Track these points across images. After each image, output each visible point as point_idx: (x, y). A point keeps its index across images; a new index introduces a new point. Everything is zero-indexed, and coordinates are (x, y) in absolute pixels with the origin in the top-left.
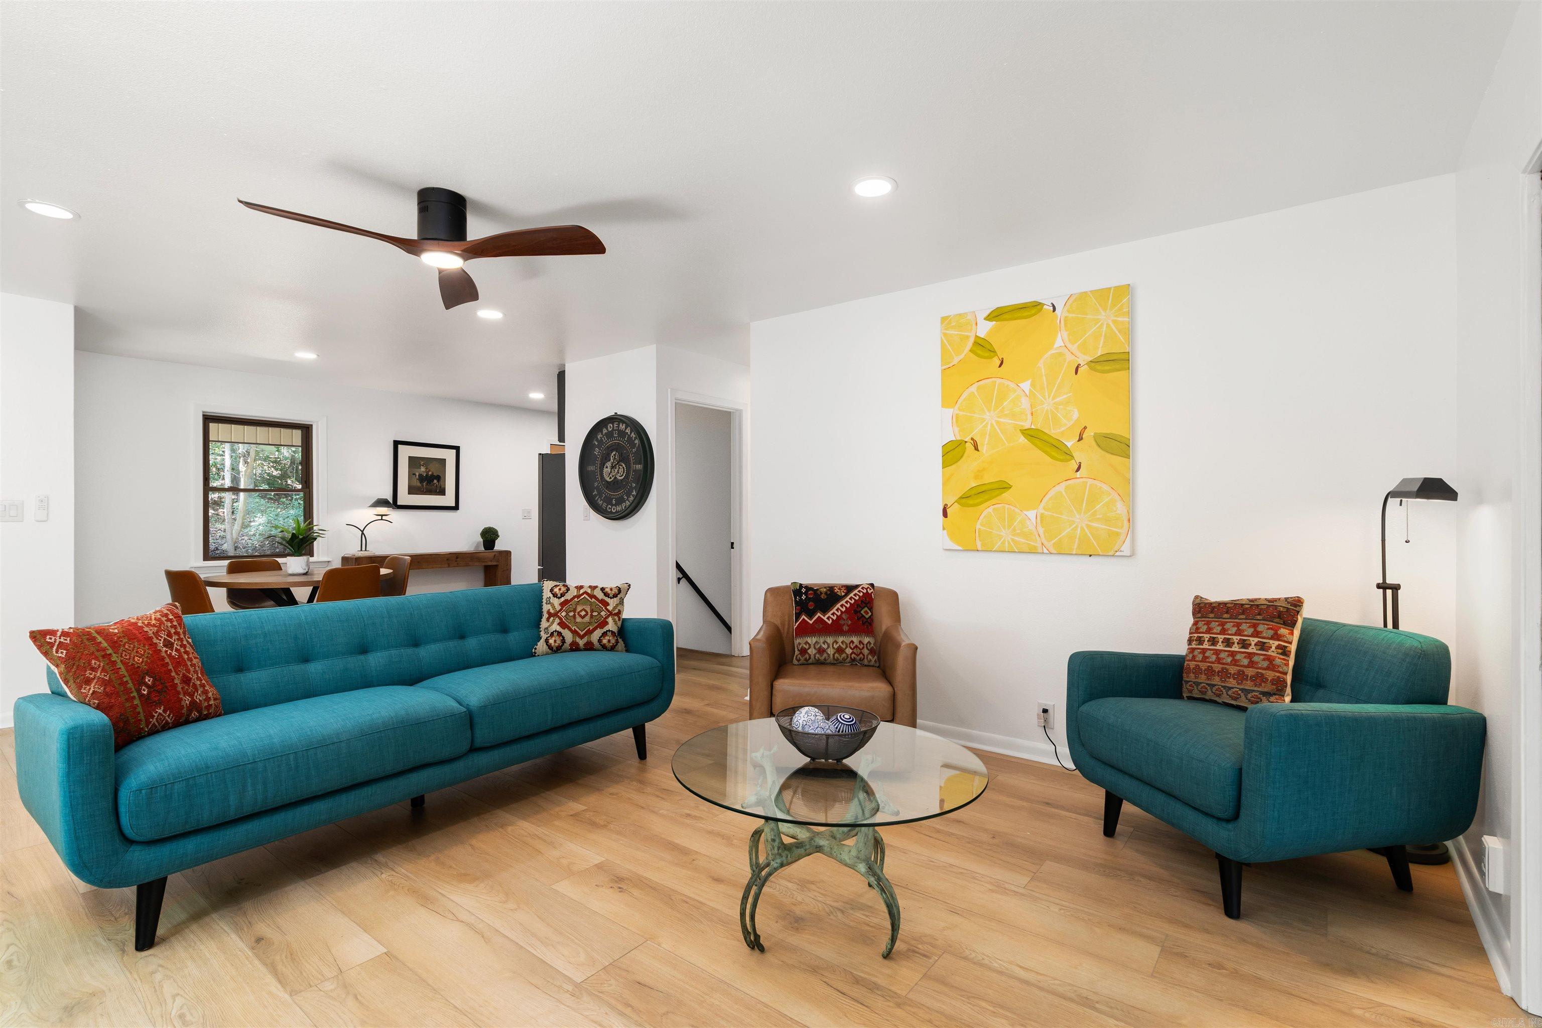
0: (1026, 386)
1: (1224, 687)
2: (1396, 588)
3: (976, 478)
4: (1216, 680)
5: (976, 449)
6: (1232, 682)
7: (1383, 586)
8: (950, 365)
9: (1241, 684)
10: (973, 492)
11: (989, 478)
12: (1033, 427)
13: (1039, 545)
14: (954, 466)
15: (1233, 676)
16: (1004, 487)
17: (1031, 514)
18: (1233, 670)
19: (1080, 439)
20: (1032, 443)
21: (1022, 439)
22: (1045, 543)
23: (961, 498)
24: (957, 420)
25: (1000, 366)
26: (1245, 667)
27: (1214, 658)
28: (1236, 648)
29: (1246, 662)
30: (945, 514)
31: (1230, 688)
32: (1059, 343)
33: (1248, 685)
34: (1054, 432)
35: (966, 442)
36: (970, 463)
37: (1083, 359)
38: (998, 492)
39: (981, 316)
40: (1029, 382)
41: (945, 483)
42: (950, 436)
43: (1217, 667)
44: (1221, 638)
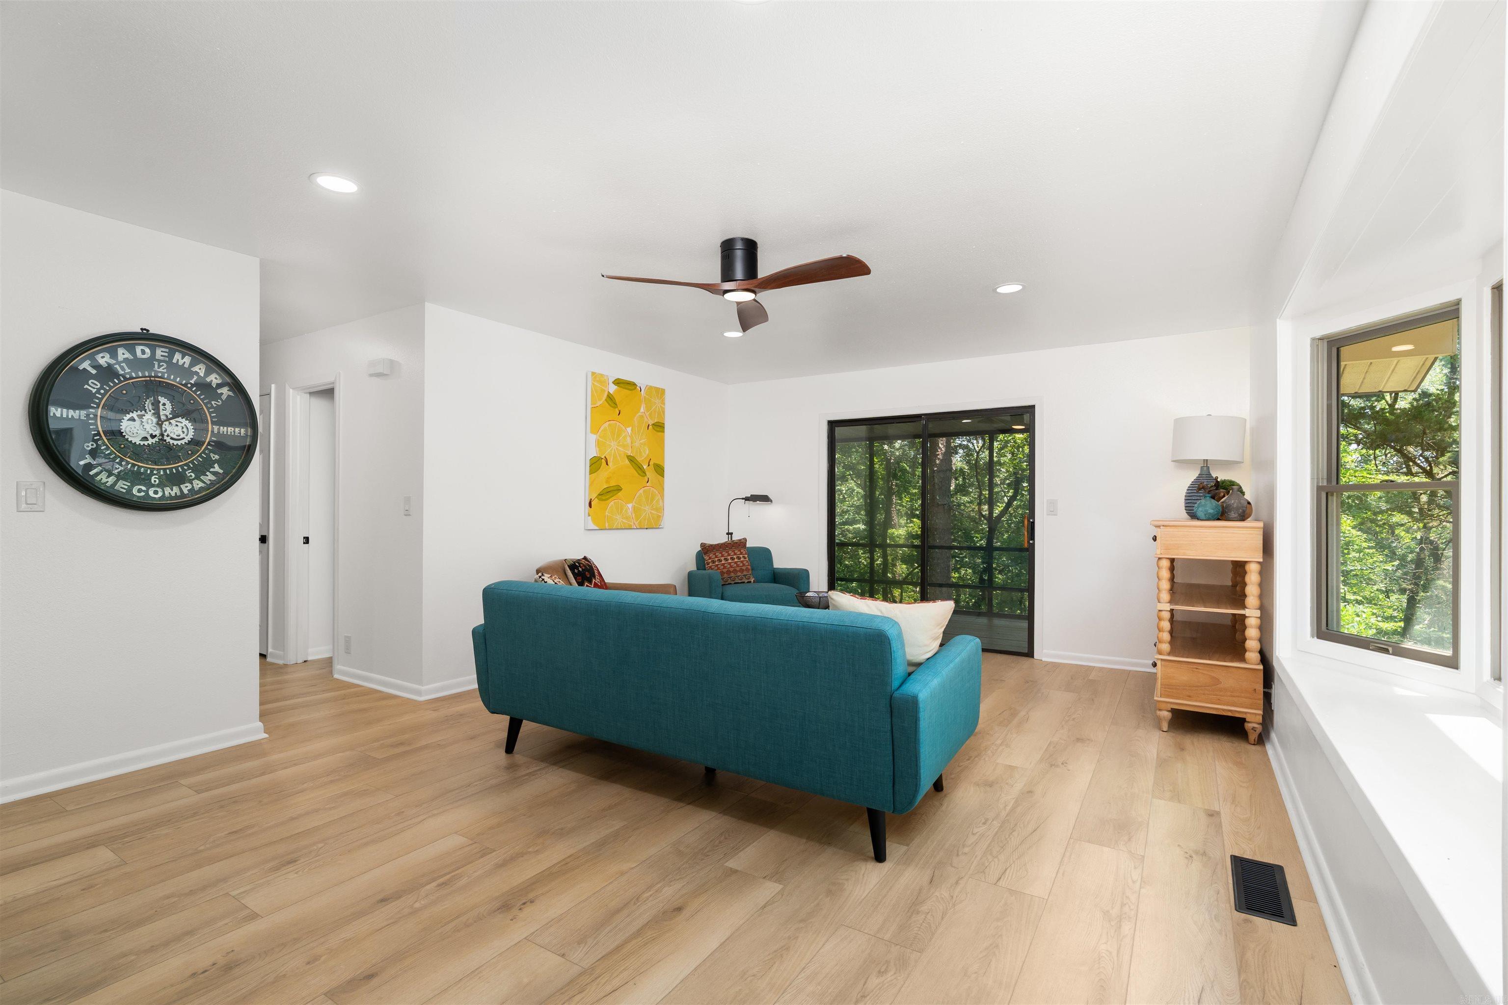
0: (629, 430)
1: (736, 576)
2: (731, 534)
3: (607, 482)
4: (732, 575)
5: (607, 464)
6: (739, 574)
7: (728, 534)
8: (595, 406)
9: (743, 573)
10: (604, 492)
11: (613, 483)
12: (632, 455)
13: (632, 524)
14: (595, 474)
15: (739, 571)
16: (619, 489)
17: (630, 506)
18: (738, 569)
19: (649, 465)
20: (632, 465)
21: (627, 462)
22: (635, 522)
23: (599, 495)
24: (598, 444)
25: (619, 415)
26: (742, 566)
27: (729, 566)
28: (736, 560)
29: (741, 564)
30: (590, 505)
31: (739, 576)
32: (642, 410)
33: (745, 573)
34: (639, 459)
35: (602, 459)
36: (604, 472)
37: (651, 422)
38: (616, 492)
39: (611, 380)
40: (630, 428)
41: (591, 484)
42: (593, 453)
43: (731, 569)
44: (729, 557)
